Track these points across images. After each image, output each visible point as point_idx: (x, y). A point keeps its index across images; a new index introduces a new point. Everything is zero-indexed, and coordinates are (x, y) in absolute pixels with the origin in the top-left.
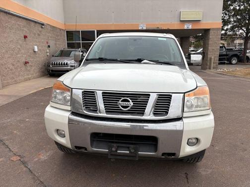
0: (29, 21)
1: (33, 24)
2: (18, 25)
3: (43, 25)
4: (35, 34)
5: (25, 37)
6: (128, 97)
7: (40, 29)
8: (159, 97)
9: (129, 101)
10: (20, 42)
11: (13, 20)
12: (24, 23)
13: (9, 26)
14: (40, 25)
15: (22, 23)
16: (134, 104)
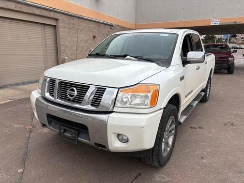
0: (99, 24)
1: (102, 26)
2: (89, 27)
3: (112, 26)
4: (103, 34)
5: (94, 37)
6: (75, 87)
7: (109, 29)
8: (98, 90)
9: (74, 91)
10: (89, 41)
11: (85, 24)
12: (94, 25)
13: (81, 28)
14: (110, 27)
15: (93, 25)
16: (78, 94)
